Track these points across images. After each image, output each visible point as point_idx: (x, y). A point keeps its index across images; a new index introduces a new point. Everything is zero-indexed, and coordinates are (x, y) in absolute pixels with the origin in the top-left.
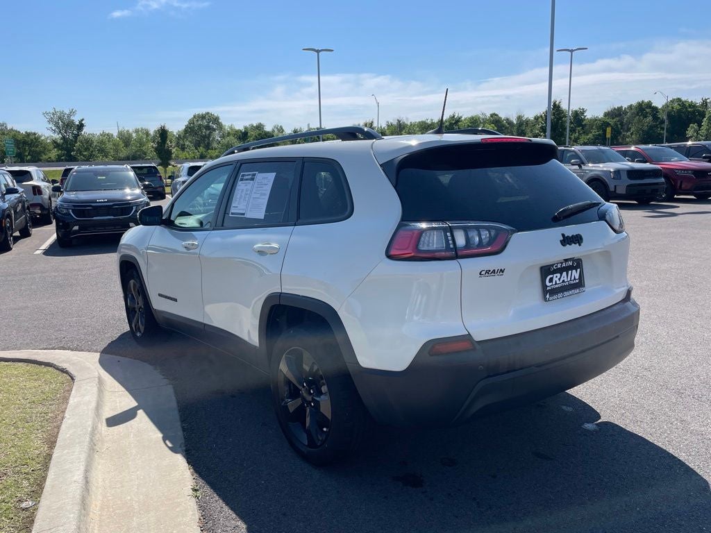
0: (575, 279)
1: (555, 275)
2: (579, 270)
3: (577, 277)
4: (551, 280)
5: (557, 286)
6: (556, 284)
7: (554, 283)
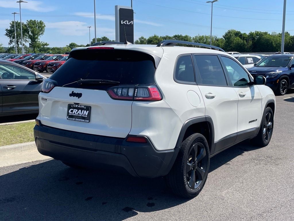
0: (85, 115)
1: (74, 110)
2: (88, 111)
3: (87, 114)
4: (72, 111)
5: (75, 115)
6: (74, 113)
7: (73, 113)
